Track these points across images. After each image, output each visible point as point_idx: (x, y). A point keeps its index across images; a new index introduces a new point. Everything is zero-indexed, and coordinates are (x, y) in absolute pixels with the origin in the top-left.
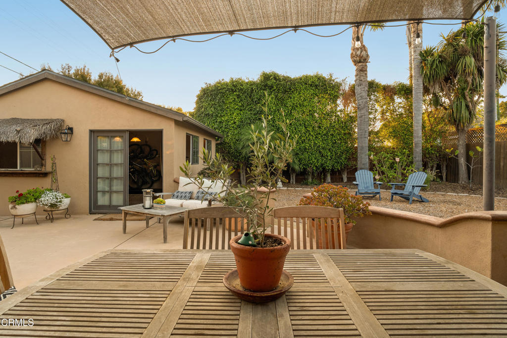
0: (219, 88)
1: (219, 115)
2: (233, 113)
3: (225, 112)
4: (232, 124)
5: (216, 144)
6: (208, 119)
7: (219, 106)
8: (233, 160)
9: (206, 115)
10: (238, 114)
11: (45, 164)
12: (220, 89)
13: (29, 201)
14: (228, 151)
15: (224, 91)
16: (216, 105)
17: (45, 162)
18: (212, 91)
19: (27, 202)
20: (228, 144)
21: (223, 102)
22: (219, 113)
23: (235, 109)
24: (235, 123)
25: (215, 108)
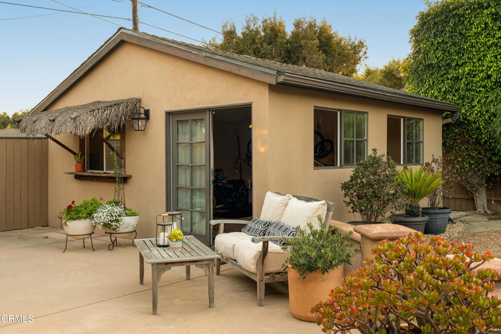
0: (451, 7)
1: (454, 64)
2: (485, 56)
3: (466, 56)
4: (483, 80)
5: (444, 126)
6: (432, 74)
7: (454, 44)
8: (490, 159)
9: (428, 66)
10: (496, 57)
11: (125, 165)
12: (454, 9)
13: (80, 217)
14: (476, 139)
15: (461, 11)
16: (447, 43)
17: (125, 161)
18: (437, 15)
19: (78, 218)
20: (475, 123)
21: (461, 34)
22: (453, 60)
23: (489, 47)
24: (489, 77)
25: (444, 51)
